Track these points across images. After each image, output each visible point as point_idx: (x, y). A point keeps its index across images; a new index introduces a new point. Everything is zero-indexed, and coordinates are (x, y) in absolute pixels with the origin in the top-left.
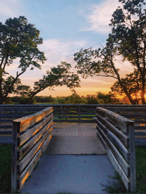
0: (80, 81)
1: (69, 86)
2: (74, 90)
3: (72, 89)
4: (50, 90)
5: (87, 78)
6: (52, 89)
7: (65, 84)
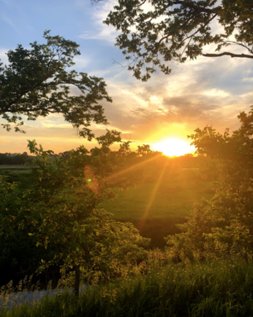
0: (109, 100)
1: (70, 118)
2: (89, 131)
3: (82, 127)
4: (8, 130)
5: (148, 76)
6: (17, 130)
7: (58, 111)
